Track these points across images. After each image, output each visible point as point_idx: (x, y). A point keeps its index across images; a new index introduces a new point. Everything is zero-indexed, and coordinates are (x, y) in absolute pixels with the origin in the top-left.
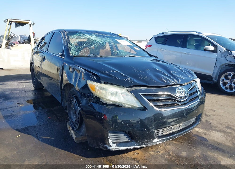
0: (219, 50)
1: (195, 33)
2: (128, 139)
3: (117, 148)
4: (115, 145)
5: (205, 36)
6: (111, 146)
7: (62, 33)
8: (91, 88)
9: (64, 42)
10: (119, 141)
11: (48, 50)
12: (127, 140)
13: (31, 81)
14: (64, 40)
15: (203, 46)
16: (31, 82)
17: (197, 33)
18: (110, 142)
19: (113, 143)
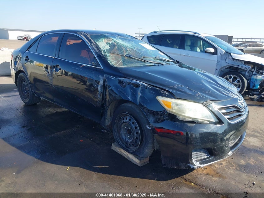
0: (218, 52)
1: (192, 34)
2: (206, 155)
3: (200, 165)
4: (198, 163)
5: (203, 37)
6: (194, 165)
7: (82, 36)
8: (166, 105)
9: (94, 49)
10: (199, 158)
11: (58, 56)
12: (206, 157)
13: (18, 93)
14: (92, 46)
15: (196, 47)
16: (18, 95)
17: (194, 33)
18: (194, 161)
19: (196, 161)
